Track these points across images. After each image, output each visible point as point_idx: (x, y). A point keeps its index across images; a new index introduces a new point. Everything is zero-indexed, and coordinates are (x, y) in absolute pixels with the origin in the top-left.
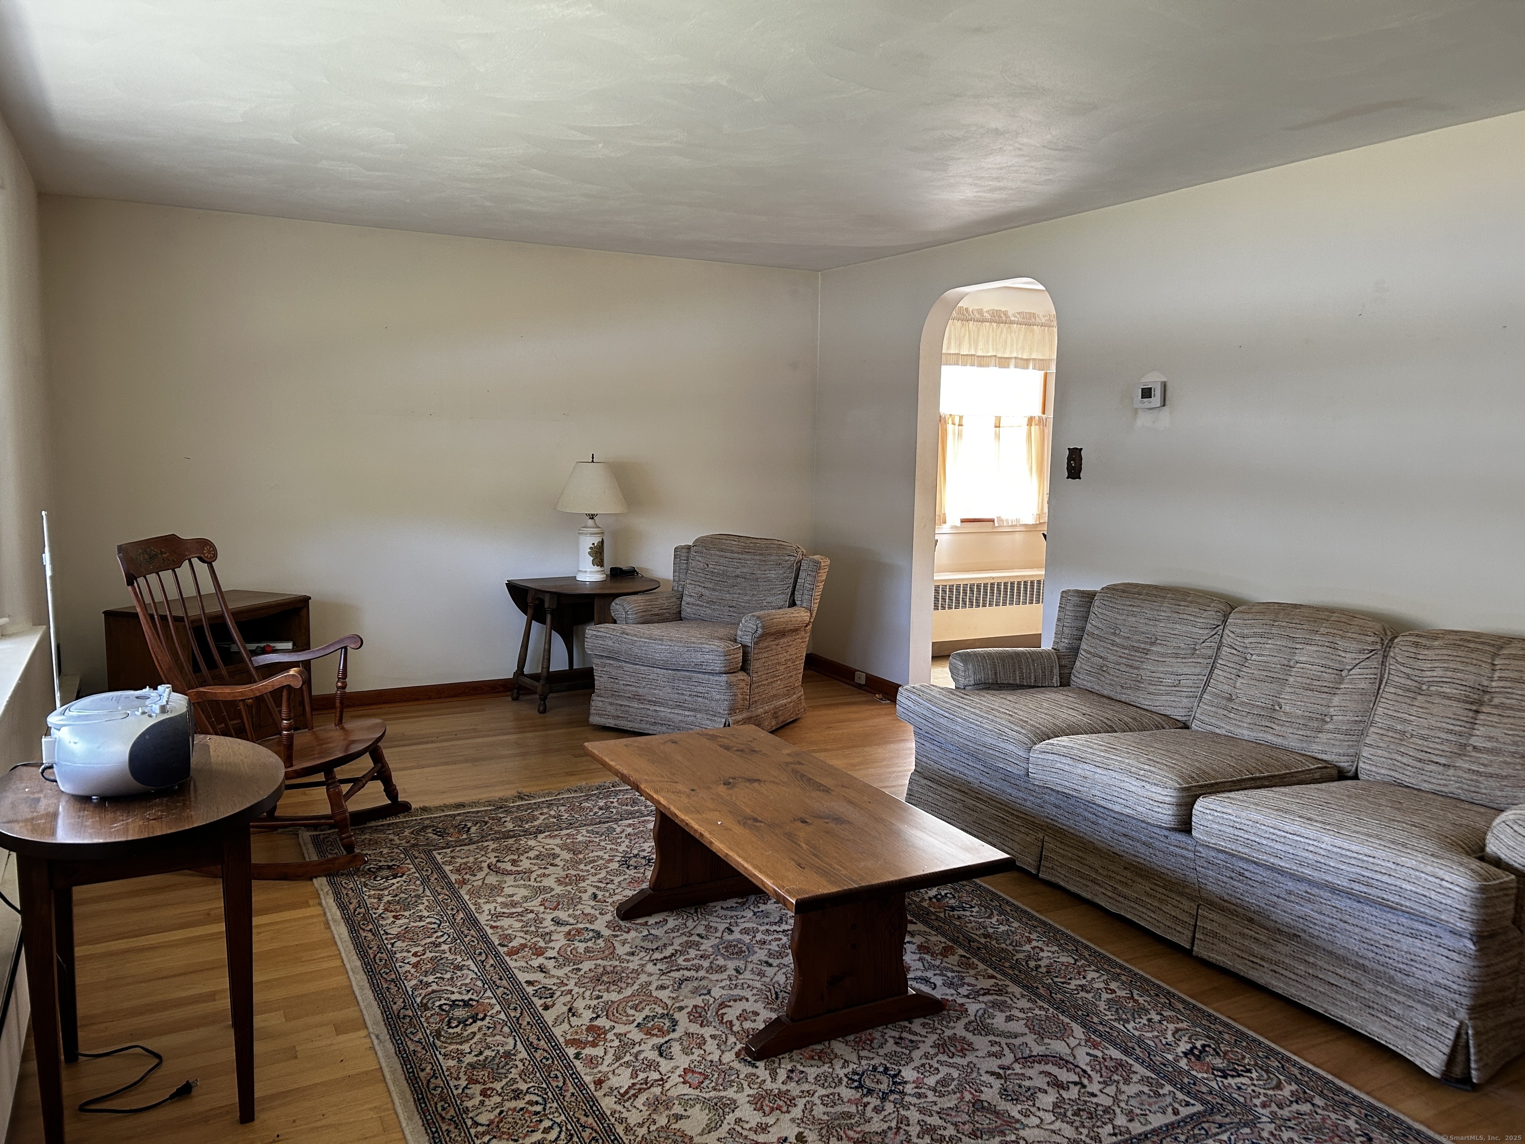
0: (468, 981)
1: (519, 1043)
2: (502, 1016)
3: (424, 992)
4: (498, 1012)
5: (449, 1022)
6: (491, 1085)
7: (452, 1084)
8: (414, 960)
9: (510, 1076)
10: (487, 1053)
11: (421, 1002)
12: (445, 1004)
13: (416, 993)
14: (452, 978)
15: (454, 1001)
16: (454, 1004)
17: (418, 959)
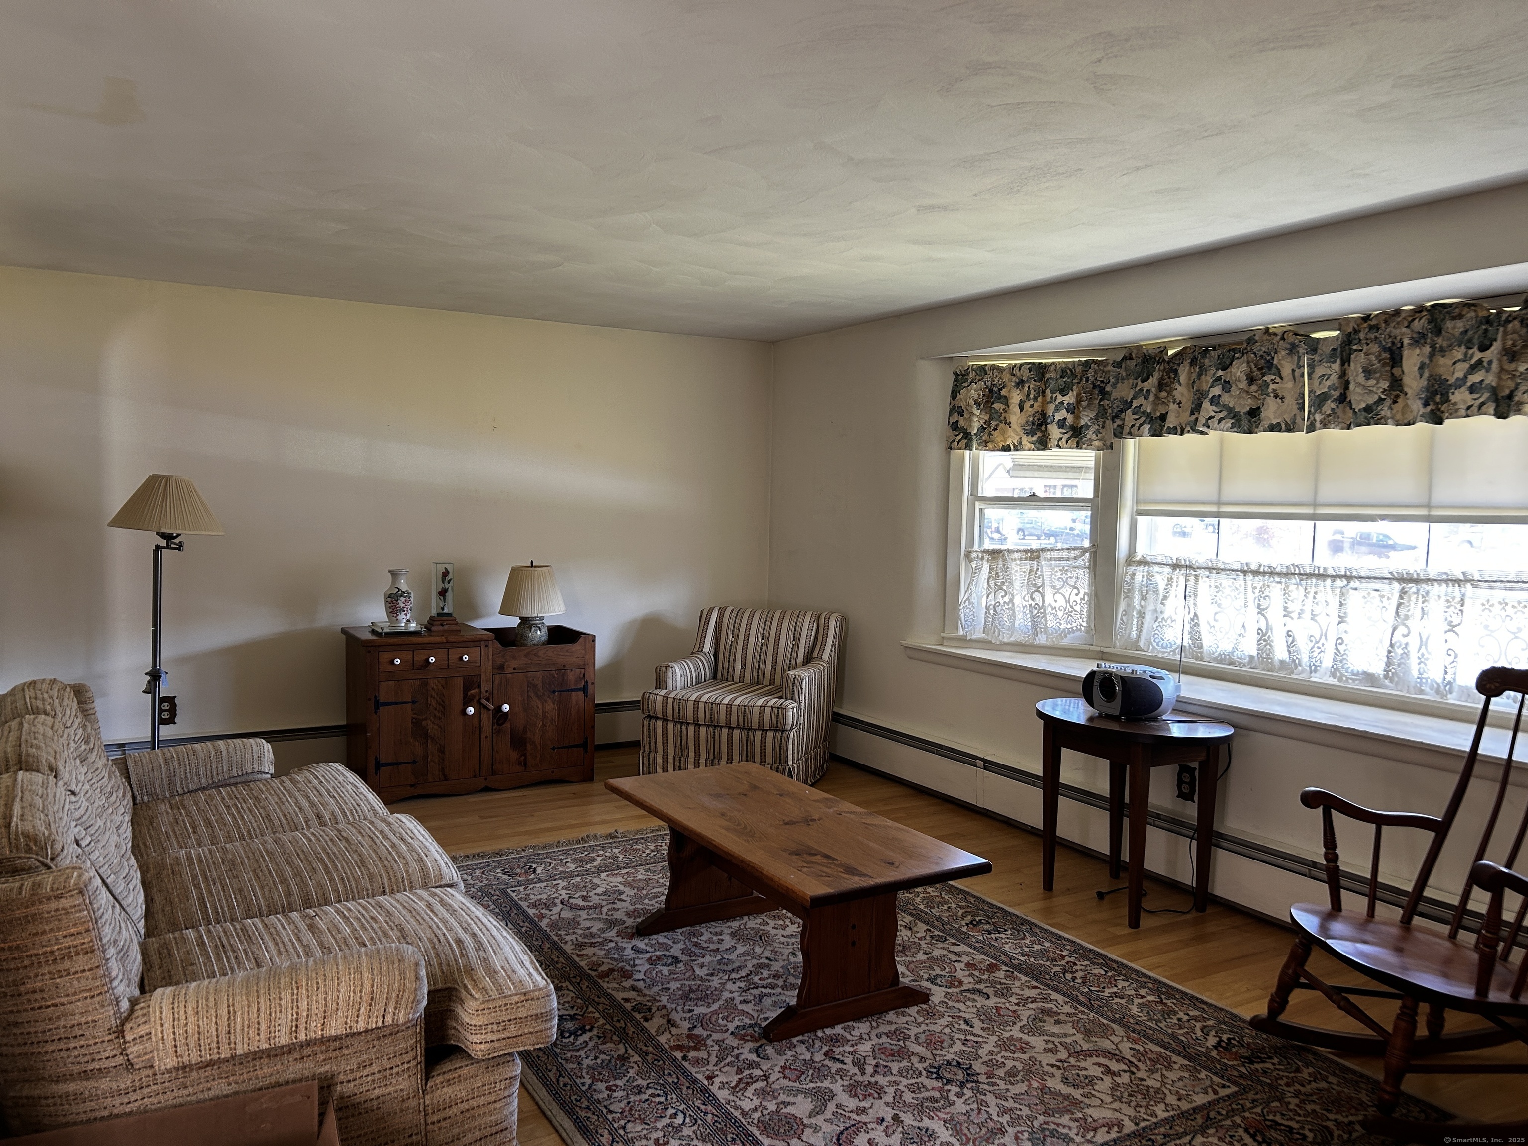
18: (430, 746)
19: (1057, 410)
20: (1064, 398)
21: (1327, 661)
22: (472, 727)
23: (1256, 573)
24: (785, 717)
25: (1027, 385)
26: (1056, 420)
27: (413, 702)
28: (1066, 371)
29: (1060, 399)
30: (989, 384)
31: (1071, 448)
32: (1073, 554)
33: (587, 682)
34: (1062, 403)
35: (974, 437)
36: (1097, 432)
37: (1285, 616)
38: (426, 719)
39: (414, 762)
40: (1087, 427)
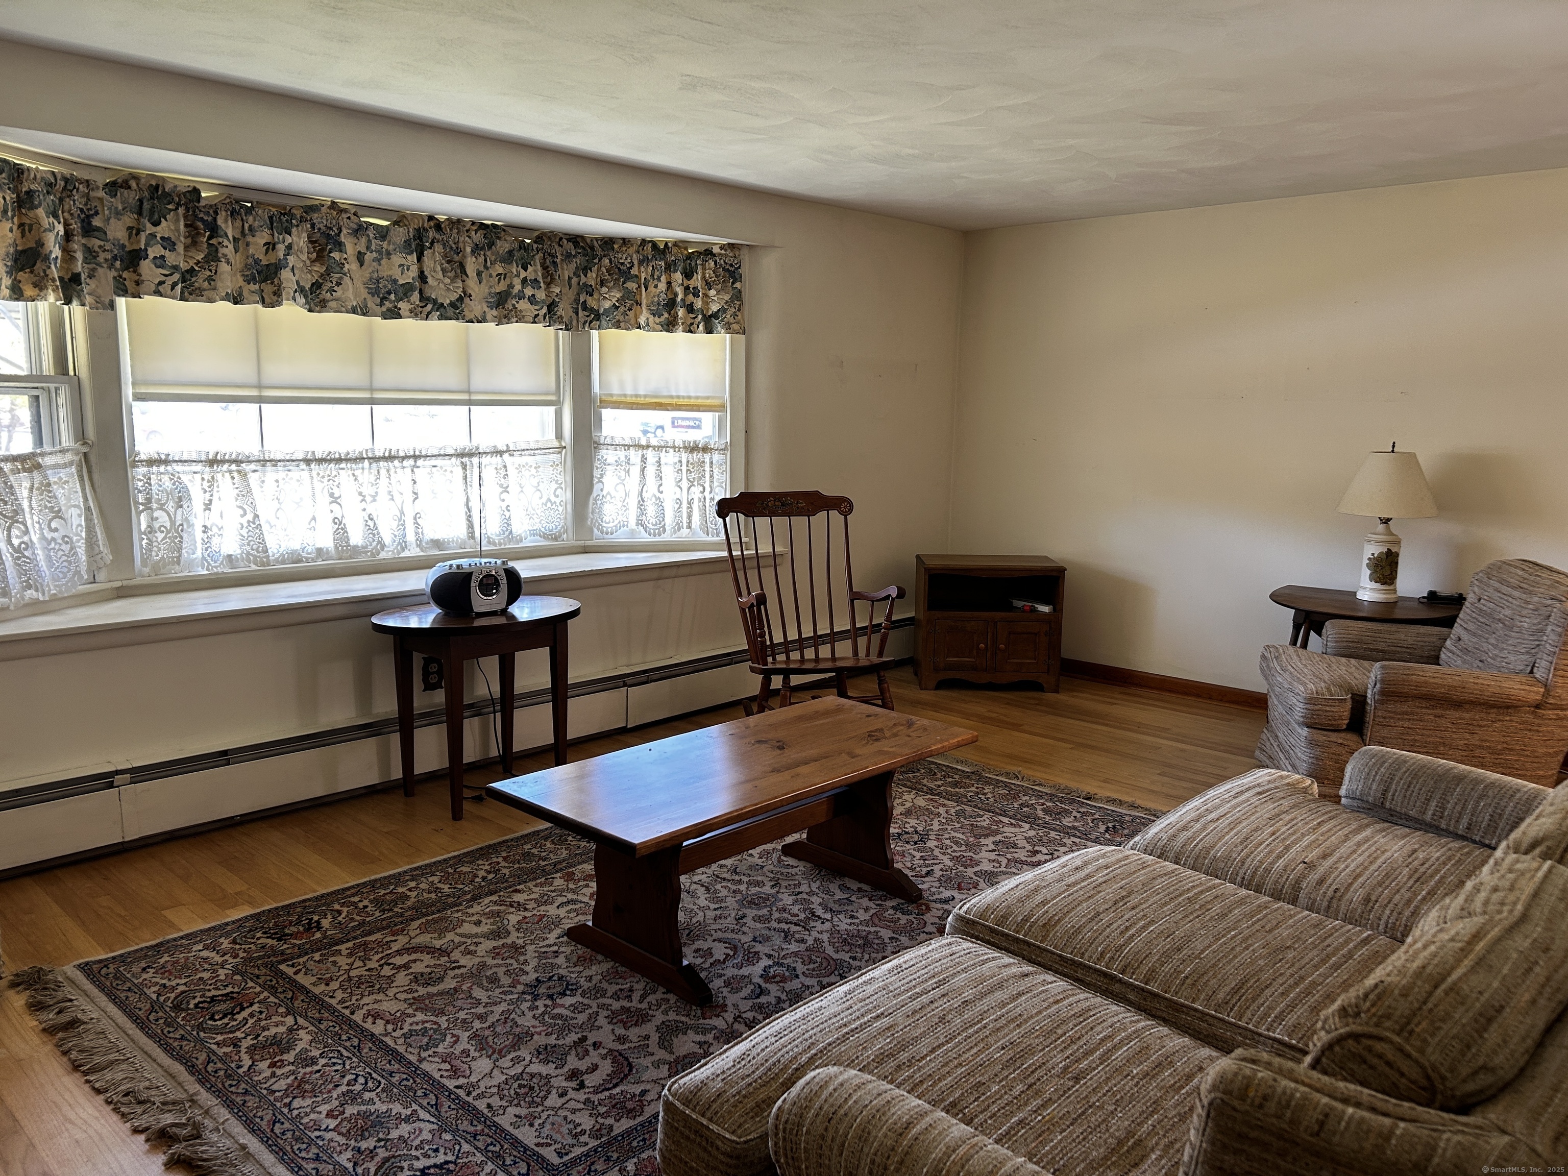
21: (411, 537)
23: (320, 461)
37: (331, 503)
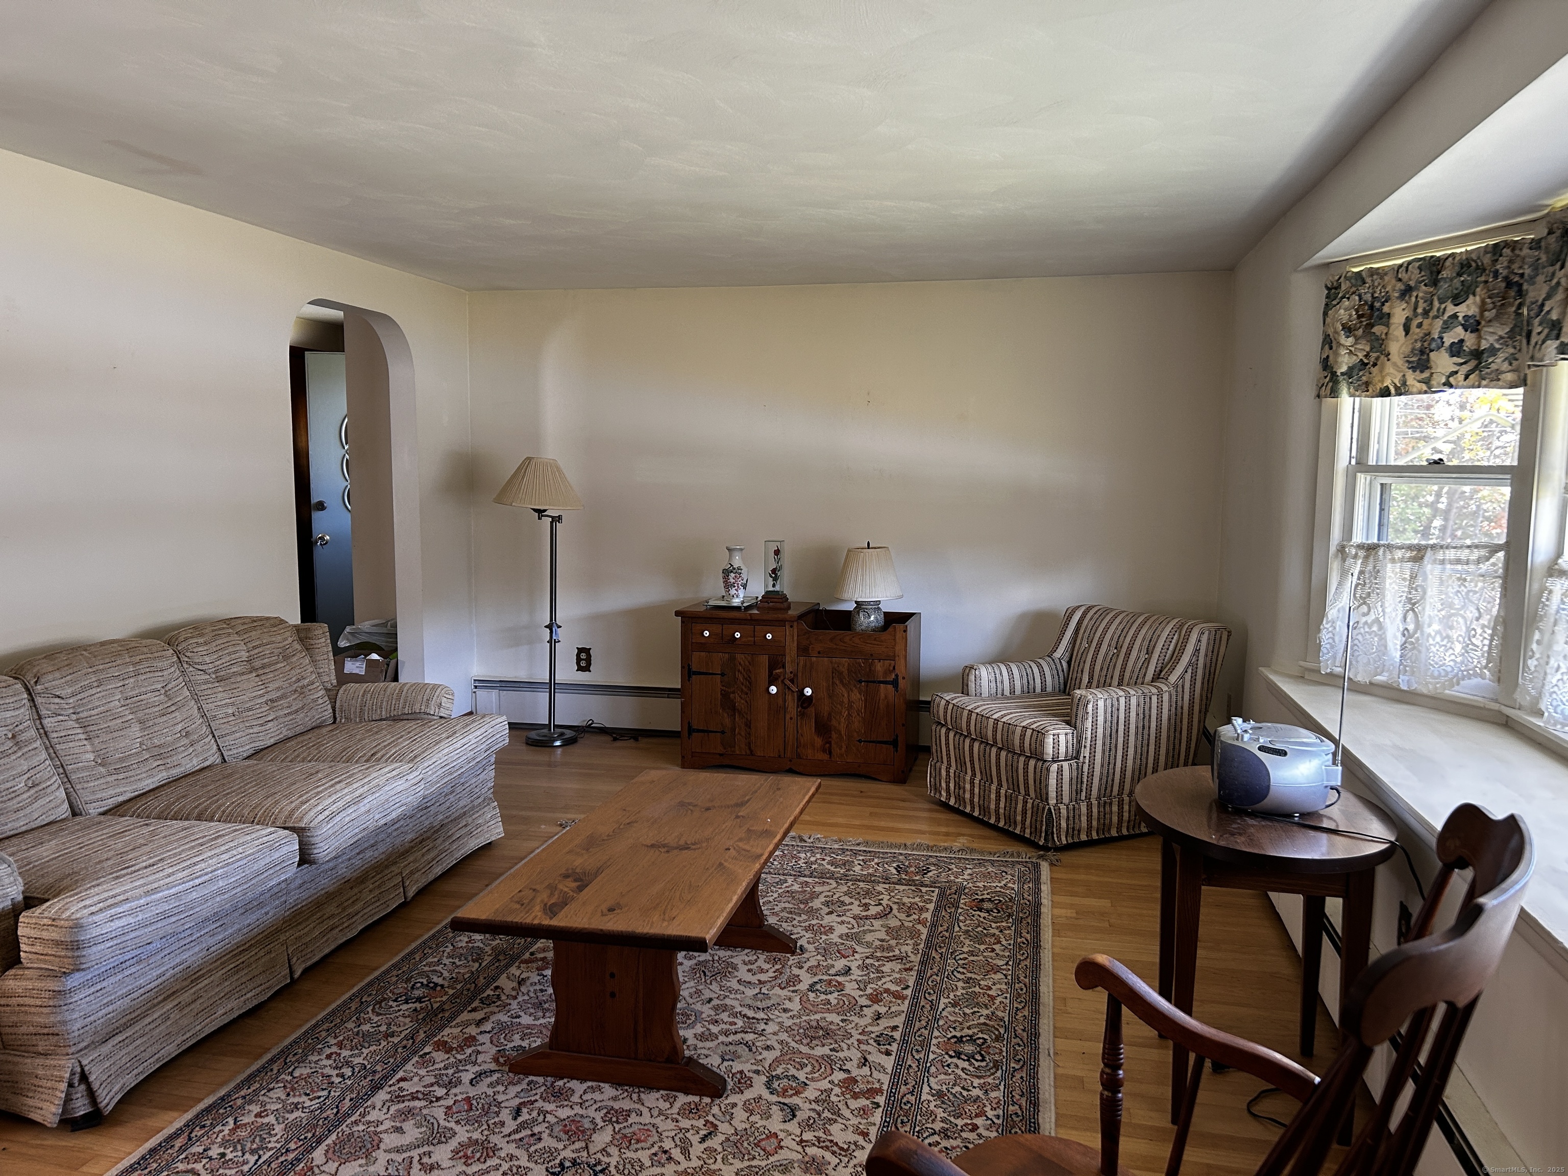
0: (942, 1077)
1: (940, 1009)
2: (936, 1033)
3: (990, 1080)
4: (936, 1038)
5: (983, 1044)
6: (981, 991)
7: (1008, 1001)
8: (979, 1121)
9: (964, 992)
10: (967, 1011)
11: (998, 1070)
12: (977, 1060)
13: (997, 1082)
14: (954, 1085)
15: (968, 1060)
16: (970, 1058)
17: (974, 1121)
18: (737, 719)
19: (1447, 327)
20: (1457, 309)
22: (776, 706)
24: (1042, 744)
25: (1415, 294)
26: (1447, 344)
27: (723, 675)
28: (1466, 265)
29: (1451, 309)
30: (1368, 297)
31: (1473, 387)
32: (1476, 554)
33: (897, 676)
34: (1455, 316)
35: (1341, 378)
36: (1511, 359)
38: (734, 693)
39: (723, 732)
40: (1493, 351)
